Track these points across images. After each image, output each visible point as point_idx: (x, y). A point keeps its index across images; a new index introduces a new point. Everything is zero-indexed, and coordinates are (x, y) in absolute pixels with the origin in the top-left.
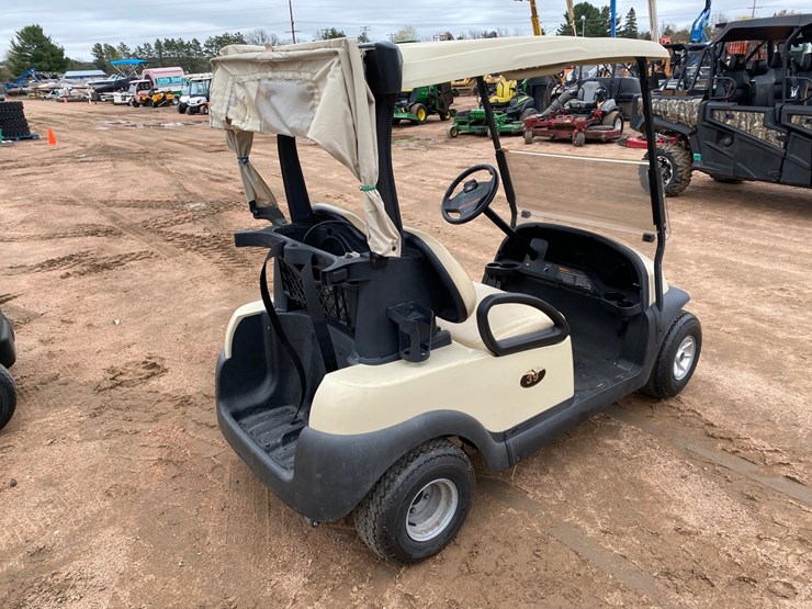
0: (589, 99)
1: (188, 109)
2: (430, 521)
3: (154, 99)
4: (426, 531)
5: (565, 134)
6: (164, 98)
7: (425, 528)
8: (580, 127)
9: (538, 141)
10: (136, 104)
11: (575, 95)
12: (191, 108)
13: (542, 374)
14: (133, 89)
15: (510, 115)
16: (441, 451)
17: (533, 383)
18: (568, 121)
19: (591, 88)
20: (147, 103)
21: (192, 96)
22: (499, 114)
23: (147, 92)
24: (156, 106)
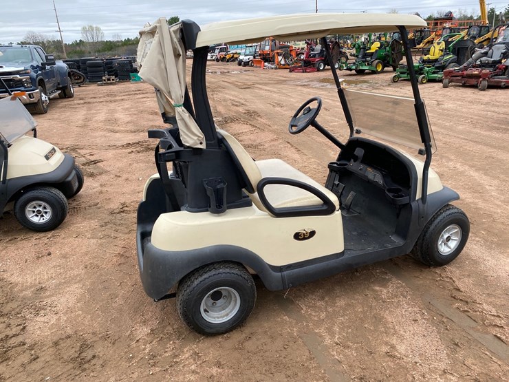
0: (496, 57)
1: (243, 63)
2: (223, 312)
3: (227, 57)
4: (218, 318)
5: (473, 82)
6: (233, 56)
7: (218, 316)
8: (484, 77)
9: (453, 86)
10: (217, 60)
11: (485, 54)
12: (245, 63)
13: (312, 233)
14: (217, 51)
15: (437, 68)
16: (228, 270)
17: (304, 239)
18: (476, 72)
19: (499, 49)
20: (223, 59)
21: (246, 55)
22: (428, 67)
23: (224, 53)
24: (228, 61)
